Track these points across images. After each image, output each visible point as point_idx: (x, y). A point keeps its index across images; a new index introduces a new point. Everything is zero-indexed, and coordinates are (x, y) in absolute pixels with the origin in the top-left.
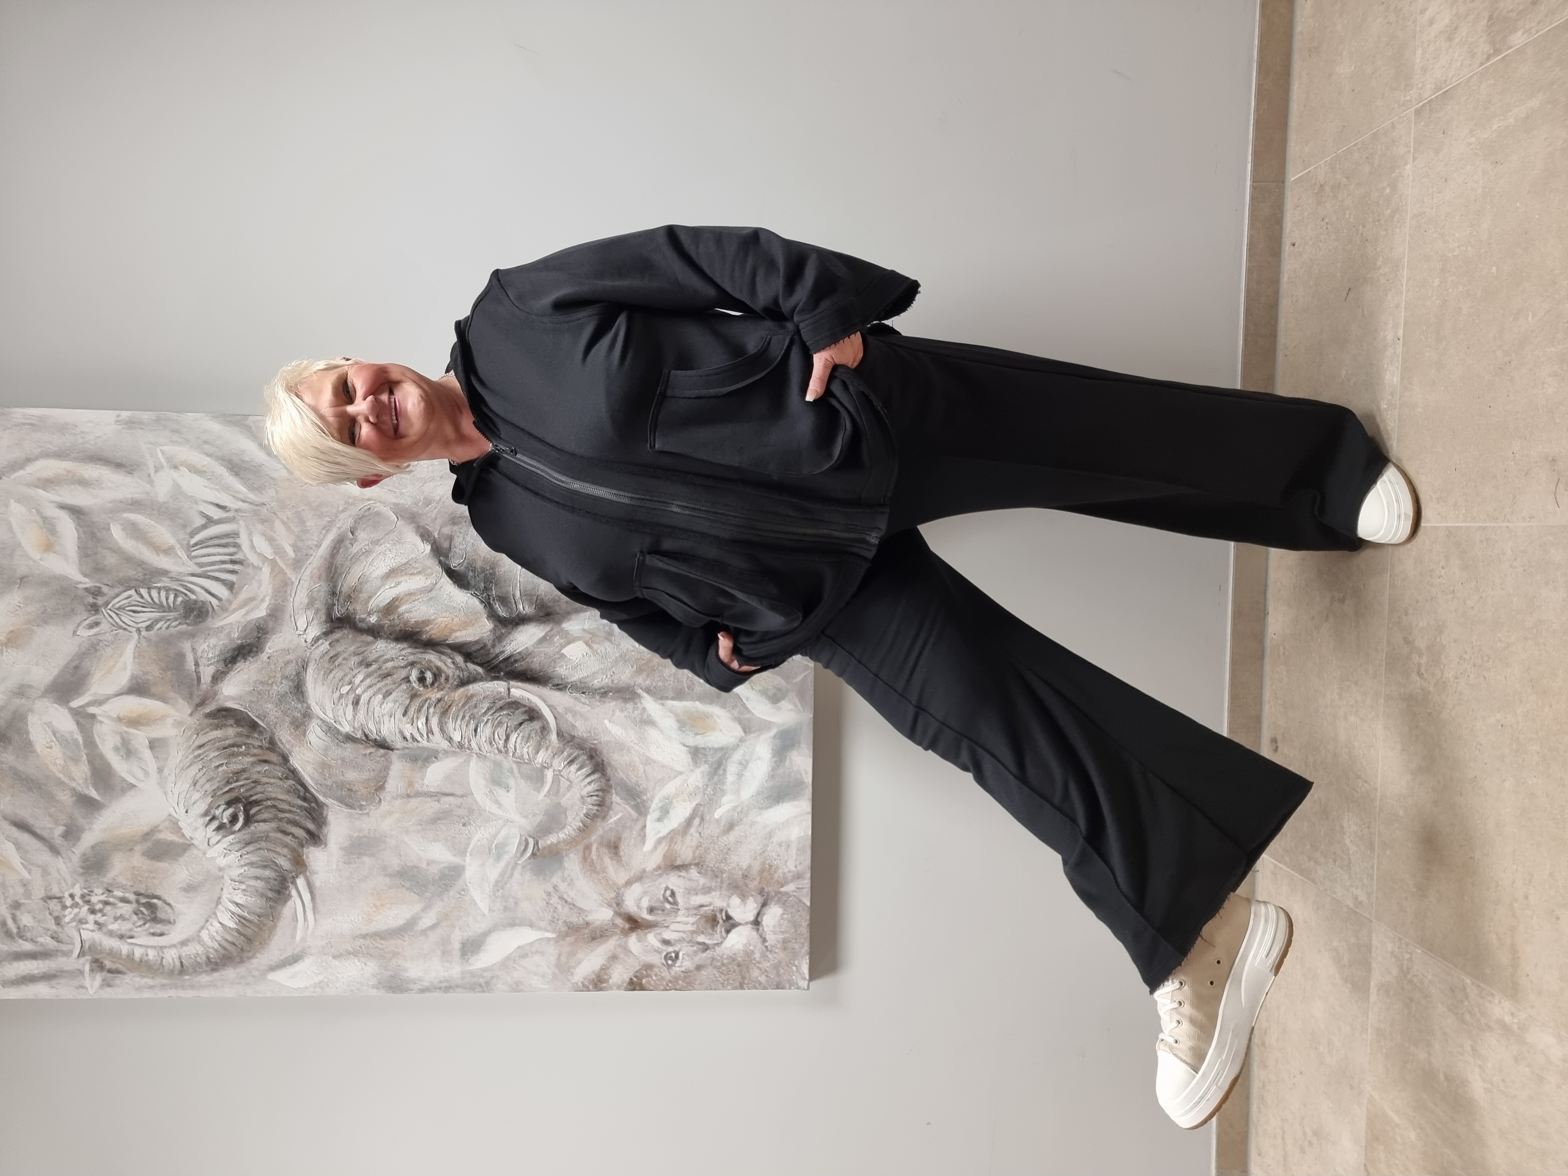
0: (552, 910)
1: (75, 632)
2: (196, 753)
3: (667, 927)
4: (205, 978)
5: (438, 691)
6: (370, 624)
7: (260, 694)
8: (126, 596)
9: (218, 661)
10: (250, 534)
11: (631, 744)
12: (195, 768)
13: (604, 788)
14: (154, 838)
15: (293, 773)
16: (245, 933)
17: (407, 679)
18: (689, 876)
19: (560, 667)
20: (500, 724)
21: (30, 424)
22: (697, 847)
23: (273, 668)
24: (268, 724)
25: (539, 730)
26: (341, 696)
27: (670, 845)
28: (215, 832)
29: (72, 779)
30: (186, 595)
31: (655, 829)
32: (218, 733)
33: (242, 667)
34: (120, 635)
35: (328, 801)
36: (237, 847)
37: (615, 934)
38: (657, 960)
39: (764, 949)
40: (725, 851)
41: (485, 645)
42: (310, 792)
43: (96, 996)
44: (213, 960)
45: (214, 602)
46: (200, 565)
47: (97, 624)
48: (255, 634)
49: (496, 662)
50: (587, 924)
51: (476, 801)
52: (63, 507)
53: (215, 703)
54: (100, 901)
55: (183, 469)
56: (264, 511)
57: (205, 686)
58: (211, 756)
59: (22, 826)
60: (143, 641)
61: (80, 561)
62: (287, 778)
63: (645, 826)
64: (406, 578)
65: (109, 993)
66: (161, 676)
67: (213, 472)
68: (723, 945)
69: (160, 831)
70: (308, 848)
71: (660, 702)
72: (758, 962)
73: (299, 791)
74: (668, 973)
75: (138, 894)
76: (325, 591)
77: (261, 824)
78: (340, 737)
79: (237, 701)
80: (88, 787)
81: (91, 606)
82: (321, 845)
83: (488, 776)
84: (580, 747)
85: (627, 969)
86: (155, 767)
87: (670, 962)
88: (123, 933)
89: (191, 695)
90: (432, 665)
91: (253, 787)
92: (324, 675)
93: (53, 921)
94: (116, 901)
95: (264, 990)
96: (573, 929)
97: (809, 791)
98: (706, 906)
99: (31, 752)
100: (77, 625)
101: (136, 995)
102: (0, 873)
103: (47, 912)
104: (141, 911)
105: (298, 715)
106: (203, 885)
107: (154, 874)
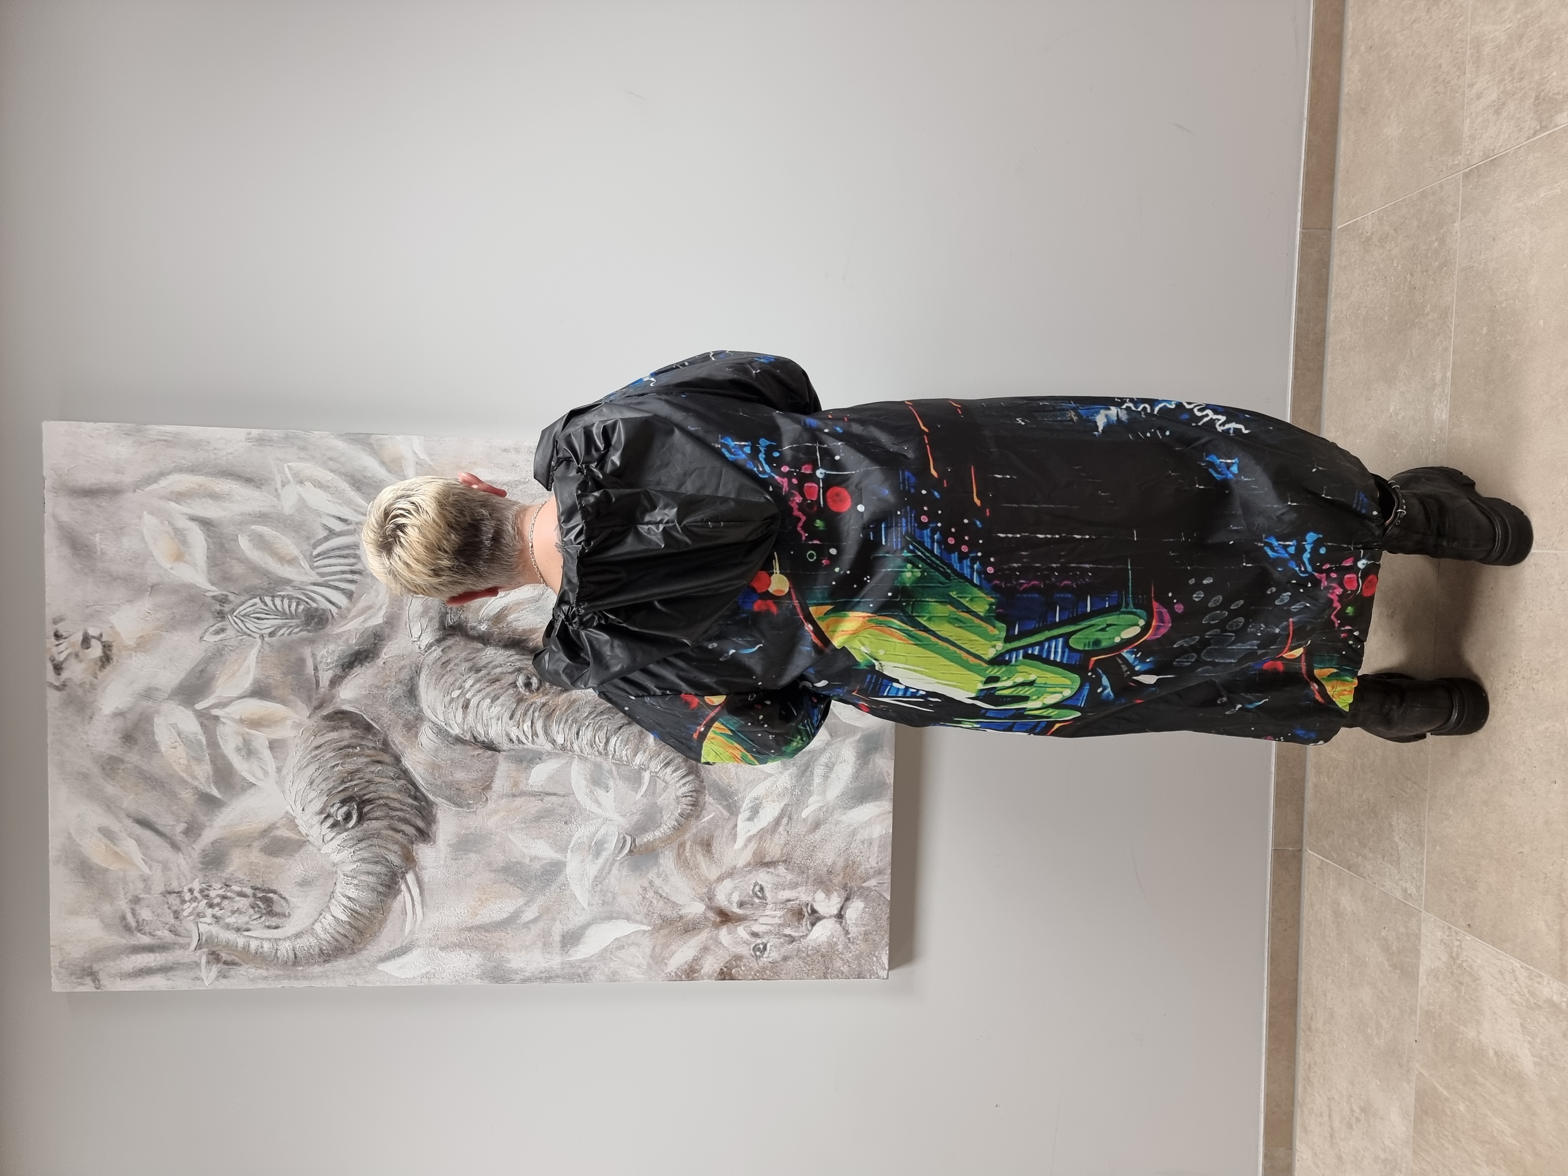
0: (647, 904)
1: (202, 638)
2: (314, 753)
3: (756, 920)
4: (317, 969)
5: (543, 695)
6: (480, 632)
7: (375, 698)
9: (336, 666)
13: (698, 789)
14: (272, 834)
15: (405, 773)
17: (514, 685)
18: (777, 873)
20: (601, 727)
21: (165, 440)
22: (785, 845)
23: (388, 673)
24: (382, 726)
25: (637, 734)
26: (452, 700)
27: (760, 843)
28: (330, 829)
29: (195, 778)
30: (307, 603)
31: (745, 828)
32: (334, 735)
33: (359, 672)
34: (244, 641)
35: (438, 800)
36: (350, 843)
37: (707, 926)
39: (847, 941)
40: (811, 848)
42: (420, 792)
43: (210, 988)
45: (334, 610)
46: (322, 575)
47: (223, 630)
48: (373, 640)
50: (681, 917)
51: (577, 800)
52: (193, 519)
53: (332, 706)
54: (218, 896)
55: (308, 484)
57: (322, 690)
58: (327, 757)
59: (145, 823)
60: (267, 647)
61: (208, 570)
62: (399, 778)
63: (736, 825)
65: (223, 984)
66: (282, 680)
67: (336, 487)
68: (808, 937)
69: (277, 828)
70: (417, 845)
72: (841, 953)
74: (756, 964)
75: (255, 889)
77: (374, 822)
78: (450, 739)
80: (209, 786)
81: (218, 613)
82: (430, 842)
83: (588, 777)
85: (718, 960)
86: (274, 767)
87: (758, 953)
88: (240, 926)
89: (310, 699)
92: (436, 680)
93: (172, 915)
94: (234, 896)
95: (374, 980)
96: (667, 923)
97: (891, 791)
98: (793, 900)
99: (156, 752)
100: (203, 631)
101: (249, 986)
102: (120, 869)
103: (166, 906)
104: (257, 905)
105: (411, 717)
106: (317, 880)
107: (270, 870)
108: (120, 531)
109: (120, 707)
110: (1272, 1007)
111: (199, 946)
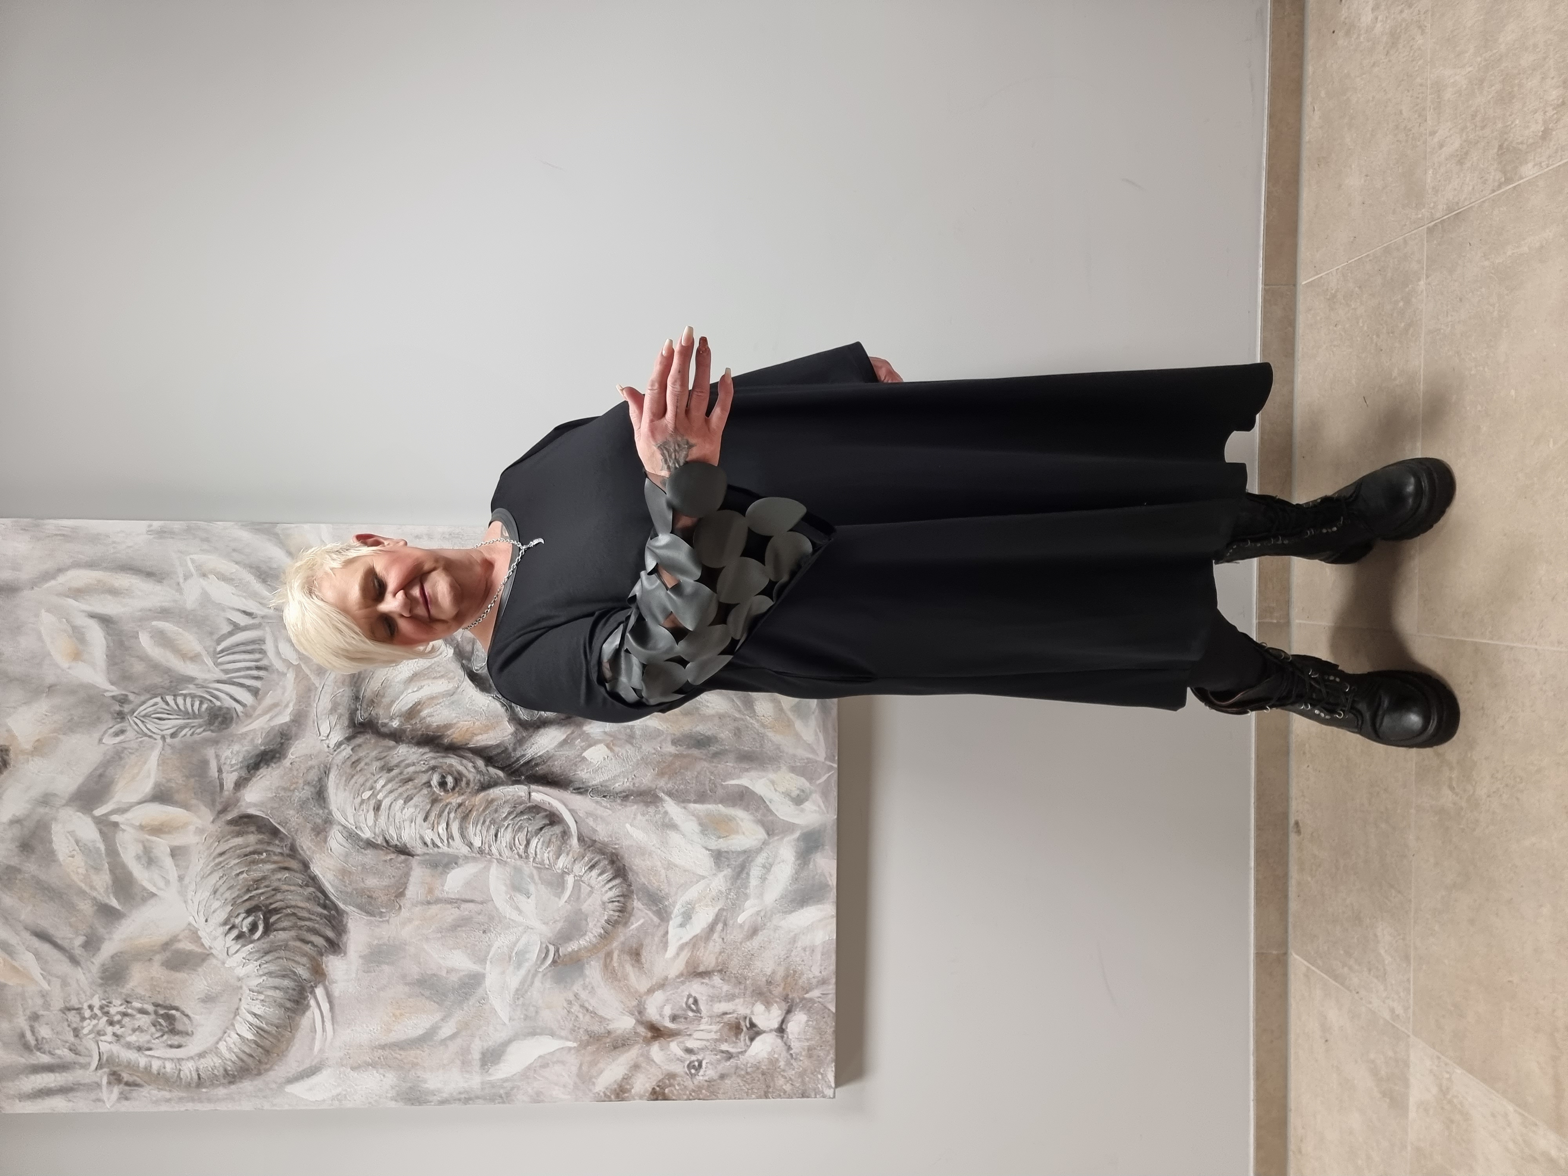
0: (573, 1019)
1: (100, 740)
2: (217, 861)
3: (690, 1035)
4: (222, 1091)
5: (459, 795)
6: (392, 729)
7: (282, 801)
8: (151, 704)
9: (241, 768)
10: (276, 641)
11: (653, 848)
12: (216, 876)
13: (626, 893)
14: (173, 947)
15: (313, 880)
16: (262, 1044)
17: (428, 784)
18: (711, 983)
19: (581, 770)
20: (521, 828)
21: (63, 535)
22: (720, 953)
23: (295, 774)
24: (289, 831)
25: (560, 835)
26: (363, 802)
27: (693, 951)
28: (234, 942)
29: (93, 888)
30: (211, 701)
31: (677, 935)
32: (239, 841)
33: (264, 774)
35: (348, 908)
36: (257, 956)
37: (637, 1042)
38: (679, 1069)
39: (789, 1057)
40: (749, 957)
41: (506, 749)
43: (113, 1110)
44: (231, 1072)
45: (239, 708)
46: (226, 672)
47: (122, 732)
48: (279, 739)
49: (516, 766)
50: (609, 1033)
51: (495, 907)
52: (92, 616)
54: (119, 1013)
55: (212, 577)
57: (227, 793)
59: (43, 936)
60: (167, 748)
61: (107, 669)
62: (307, 885)
63: (667, 932)
64: (429, 682)
65: (126, 1107)
66: (184, 783)
67: (241, 580)
68: (747, 1054)
69: (179, 941)
70: (327, 957)
71: (683, 805)
72: (784, 1071)
73: (319, 899)
74: (690, 1082)
75: (156, 1005)
76: (349, 697)
77: (280, 932)
78: (361, 843)
79: (259, 808)
80: (108, 896)
81: (118, 714)
82: (340, 953)
83: (508, 882)
84: (602, 852)
85: (650, 1078)
86: (176, 875)
87: (693, 1071)
89: (214, 802)
90: (453, 769)
91: (273, 895)
92: (346, 781)
93: (72, 1033)
94: (134, 1013)
95: (282, 1103)
96: (594, 1038)
97: (833, 894)
98: (730, 1013)
99: (54, 861)
101: (151, 1109)
102: (19, 985)
103: (66, 1023)
104: (159, 1022)
105: (319, 821)
106: (221, 996)
107: (173, 985)
108: (17, 629)
109: (17, 814)
110: (1259, 1127)
111: (100, 1066)
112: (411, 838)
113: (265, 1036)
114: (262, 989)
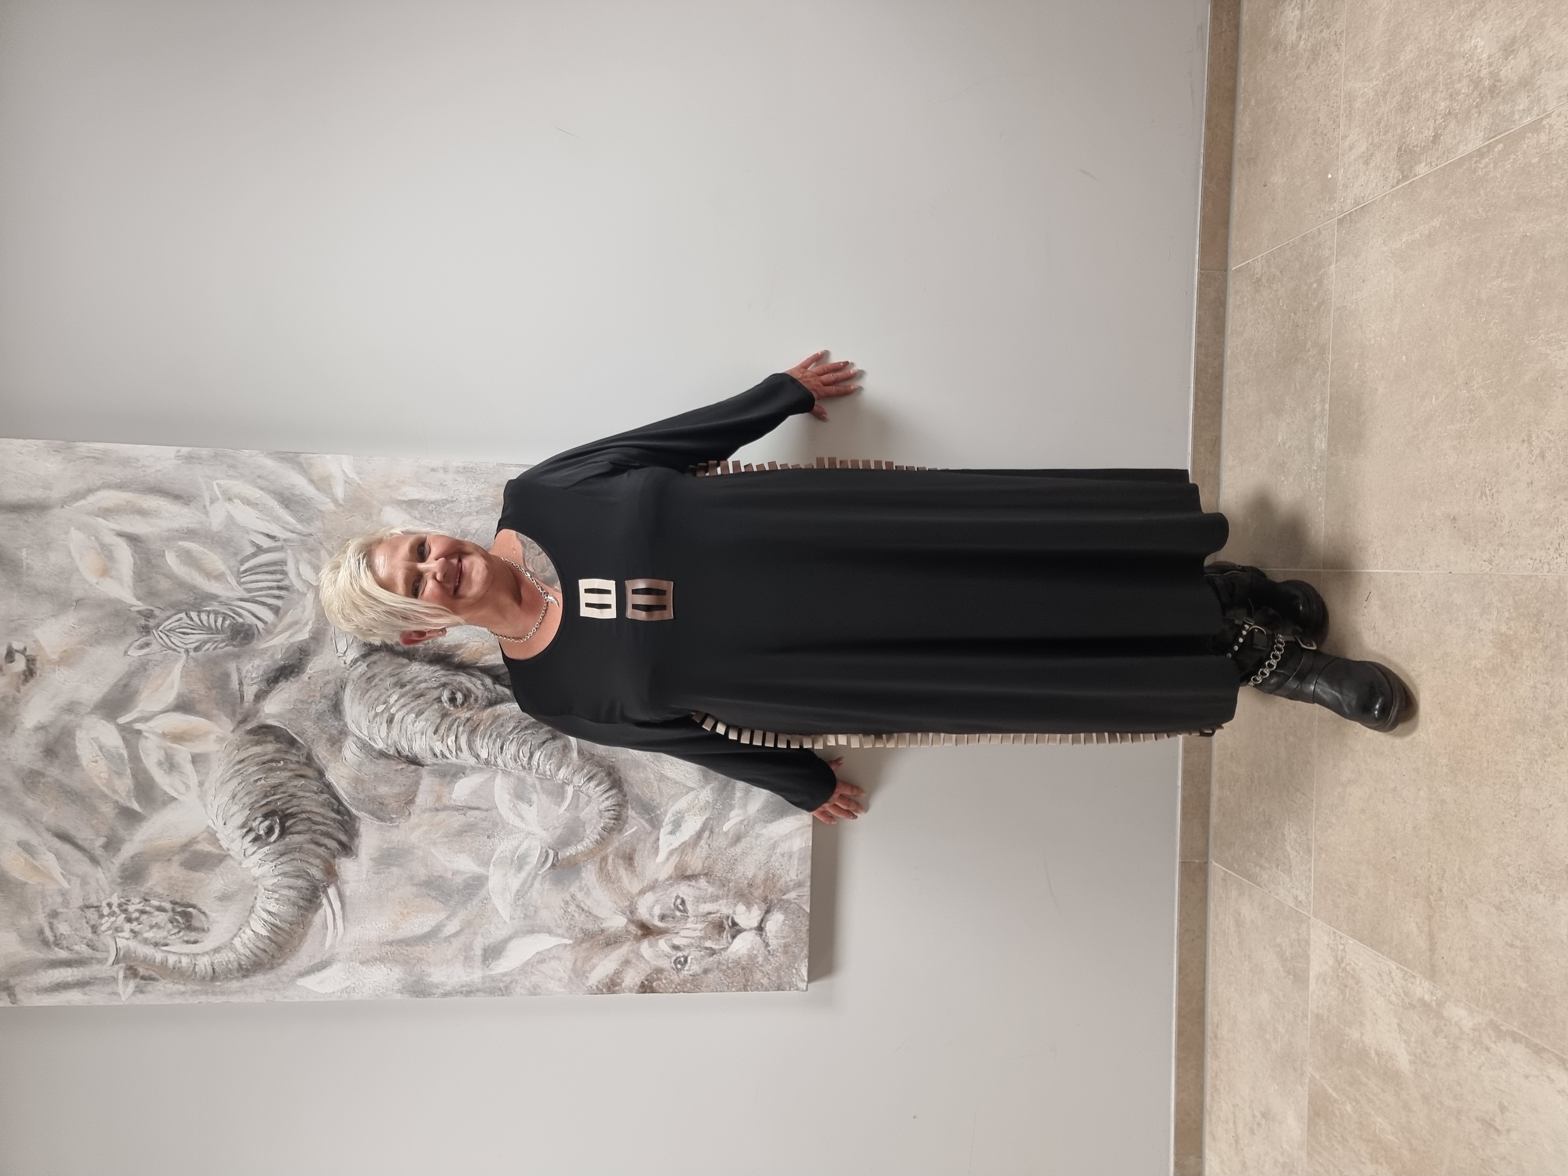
0: (569, 918)
1: (126, 652)
3: (677, 933)
4: (235, 985)
7: (300, 712)
8: (177, 619)
9: (261, 681)
10: (297, 562)
11: (646, 763)
12: (235, 782)
13: (621, 803)
14: (192, 848)
15: (328, 788)
17: (439, 700)
18: (698, 885)
21: (94, 457)
22: (706, 858)
23: (313, 688)
25: (561, 749)
26: (376, 715)
27: (681, 857)
28: (251, 844)
29: (115, 792)
30: (233, 618)
31: (668, 841)
33: (284, 687)
35: (361, 814)
37: (628, 940)
38: (666, 964)
39: (767, 953)
40: (732, 862)
43: (127, 1003)
44: (244, 967)
45: (260, 625)
46: (249, 591)
47: (147, 645)
48: (298, 655)
50: (603, 931)
51: (500, 814)
52: (121, 535)
54: (137, 910)
55: (237, 501)
56: (311, 541)
57: (247, 704)
59: (64, 837)
60: (191, 660)
61: (134, 585)
62: (322, 792)
63: (658, 839)
65: (141, 999)
66: (206, 694)
67: (265, 505)
68: (729, 950)
69: (198, 842)
70: (339, 859)
72: (761, 966)
73: (333, 804)
74: (676, 977)
75: (174, 903)
77: (296, 836)
78: (374, 753)
79: (277, 719)
80: (130, 800)
82: (352, 856)
83: (512, 791)
84: (599, 764)
86: (196, 781)
87: (679, 966)
89: (234, 713)
90: (463, 686)
91: (289, 801)
92: (361, 695)
93: (90, 930)
94: (152, 910)
95: (293, 996)
96: (588, 935)
98: (714, 913)
99: (77, 766)
100: (127, 646)
101: (166, 1001)
102: (39, 883)
103: (84, 921)
104: (176, 920)
105: (335, 732)
106: (237, 895)
107: (190, 884)
108: (46, 546)
109: (42, 721)
110: (1180, 1016)
111: (117, 961)
112: (422, 749)
113: (279, 932)
114: (277, 889)
